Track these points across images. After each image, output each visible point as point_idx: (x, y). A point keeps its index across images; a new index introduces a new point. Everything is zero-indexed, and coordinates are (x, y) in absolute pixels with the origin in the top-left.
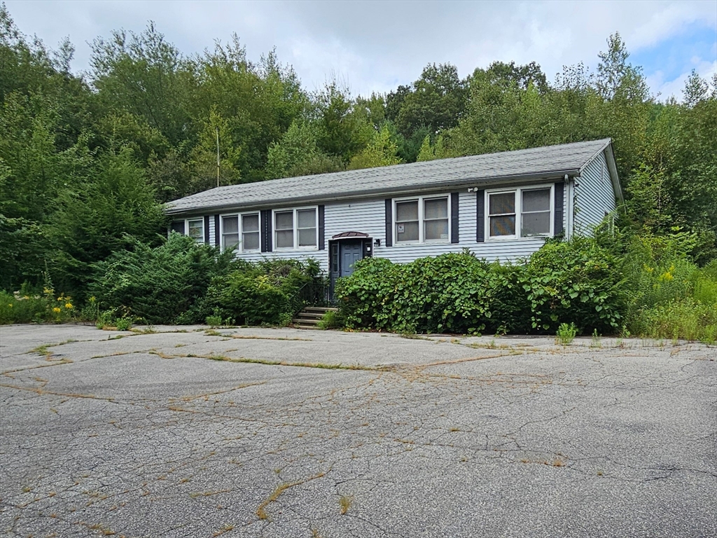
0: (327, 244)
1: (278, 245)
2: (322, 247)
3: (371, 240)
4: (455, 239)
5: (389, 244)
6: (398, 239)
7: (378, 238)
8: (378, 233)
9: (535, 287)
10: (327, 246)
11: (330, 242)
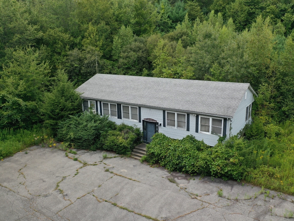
0: (142, 121)
1: (124, 117)
2: (140, 121)
3: (158, 123)
4: (188, 130)
5: (164, 126)
6: (168, 125)
7: (161, 123)
8: (160, 121)
9: (213, 167)
10: (142, 122)
11: (143, 120)
